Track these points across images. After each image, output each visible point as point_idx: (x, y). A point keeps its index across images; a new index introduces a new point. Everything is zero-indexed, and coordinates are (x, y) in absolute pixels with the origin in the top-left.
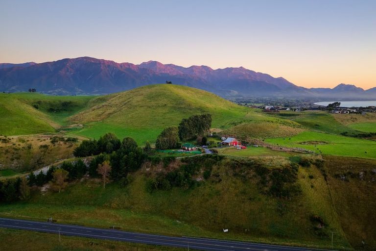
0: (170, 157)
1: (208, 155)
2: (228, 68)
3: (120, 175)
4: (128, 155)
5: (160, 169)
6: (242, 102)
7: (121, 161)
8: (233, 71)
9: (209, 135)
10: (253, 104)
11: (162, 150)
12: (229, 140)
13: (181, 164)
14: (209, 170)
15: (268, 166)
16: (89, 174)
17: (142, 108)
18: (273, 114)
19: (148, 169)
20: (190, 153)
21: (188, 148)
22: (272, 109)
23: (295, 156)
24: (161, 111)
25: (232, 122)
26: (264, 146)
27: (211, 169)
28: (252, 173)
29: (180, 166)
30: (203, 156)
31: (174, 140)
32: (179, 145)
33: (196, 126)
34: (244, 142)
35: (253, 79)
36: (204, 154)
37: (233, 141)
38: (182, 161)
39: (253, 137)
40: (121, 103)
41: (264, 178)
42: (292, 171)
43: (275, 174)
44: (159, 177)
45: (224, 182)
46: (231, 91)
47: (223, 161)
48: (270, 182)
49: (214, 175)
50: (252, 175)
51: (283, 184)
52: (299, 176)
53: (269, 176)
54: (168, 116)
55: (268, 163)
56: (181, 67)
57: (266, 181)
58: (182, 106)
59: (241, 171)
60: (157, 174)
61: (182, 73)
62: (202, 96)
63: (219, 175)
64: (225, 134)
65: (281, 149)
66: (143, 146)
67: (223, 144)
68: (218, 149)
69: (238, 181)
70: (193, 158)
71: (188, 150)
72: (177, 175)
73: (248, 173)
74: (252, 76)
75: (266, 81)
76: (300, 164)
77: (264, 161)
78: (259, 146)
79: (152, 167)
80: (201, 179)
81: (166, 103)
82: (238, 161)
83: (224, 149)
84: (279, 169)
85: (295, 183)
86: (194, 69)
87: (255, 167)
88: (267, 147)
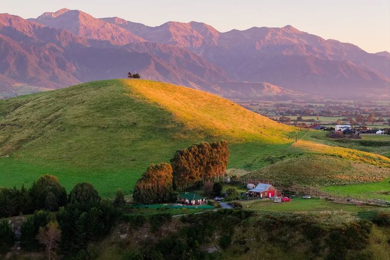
0: (161, 215)
1: (225, 210)
2: (254, 28)
3: (76, 246)
4: (88, 213)
5: (145, 234)
6: (289, 113)
7: (77, 222)
8: (268, 37)
9: (224, 181)
10: (315, 118)
11: (145, 204)
12: (261, 188)
13: (182, 225)
14: (228, 235)
15: (322, 224)
16: (21, 245)
17: (87, 129)
18: (347, 142)
19: (123, 236)
20: (194, 208)
21: (190, 201)
22: (347, 132)
23: (369, 210)
24: (126, 136)
25: (266, 157)
26: (321, 197)
27: (232, 233)
28: (299, 236)
29: (178, 228)
30: (218, 212)
31: (165, 188)
32: (174, 197)
33: (201, 164)
34: (288, 191)
35: (318, 56)
36: (219, 209)
37: (267, 190)
38: (183, 220)
39: (304, 183)
40: (40, 120)
41: (318, 243)
42: (361, 232)
43: (334, 237)
44: (145, 247)
45: (253, 252)
46: (265, 84)
47: (251, 219)
48: (327, 250)
49: (236, 242)
50: (297, 239)
51: (346, 252)
52: (371, 240)
53: (325, 239)
54: (143, 145)
55: (322, 220)
56: (140, 26)
57: (320, 248)
58: (168, 126)
59: (281, 233)
60: (141, 243)
61: (142, 40)
62: (204, 104)
63: (245, 242)
64: (253, 178)
65: (348, 200)
66: (112, 199)
67: (251, 196)
68: (243, 203)
69: (275, 249)
70: (201, 215)
71: (191, 204)
72: (175, 244)
73: (292, 237)
74: (315, 49)
75: (350, 62)
76: (374, 221)
77: (318, 217)
78: (311, 198)
79: (131, 233)
80: (215, 249)
81: (135, 121)
82: (275, 219)
83: (252, 201)
84: (340, 230)
85: (364, 251)
86: (172, 30)
87: (303, 227)
88: (327, 199)
